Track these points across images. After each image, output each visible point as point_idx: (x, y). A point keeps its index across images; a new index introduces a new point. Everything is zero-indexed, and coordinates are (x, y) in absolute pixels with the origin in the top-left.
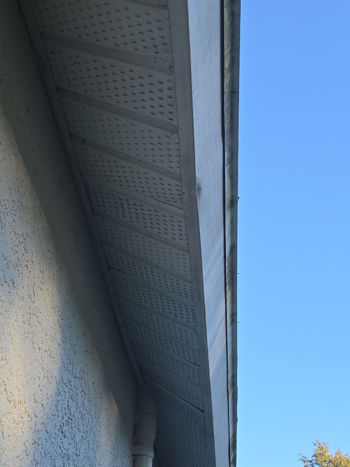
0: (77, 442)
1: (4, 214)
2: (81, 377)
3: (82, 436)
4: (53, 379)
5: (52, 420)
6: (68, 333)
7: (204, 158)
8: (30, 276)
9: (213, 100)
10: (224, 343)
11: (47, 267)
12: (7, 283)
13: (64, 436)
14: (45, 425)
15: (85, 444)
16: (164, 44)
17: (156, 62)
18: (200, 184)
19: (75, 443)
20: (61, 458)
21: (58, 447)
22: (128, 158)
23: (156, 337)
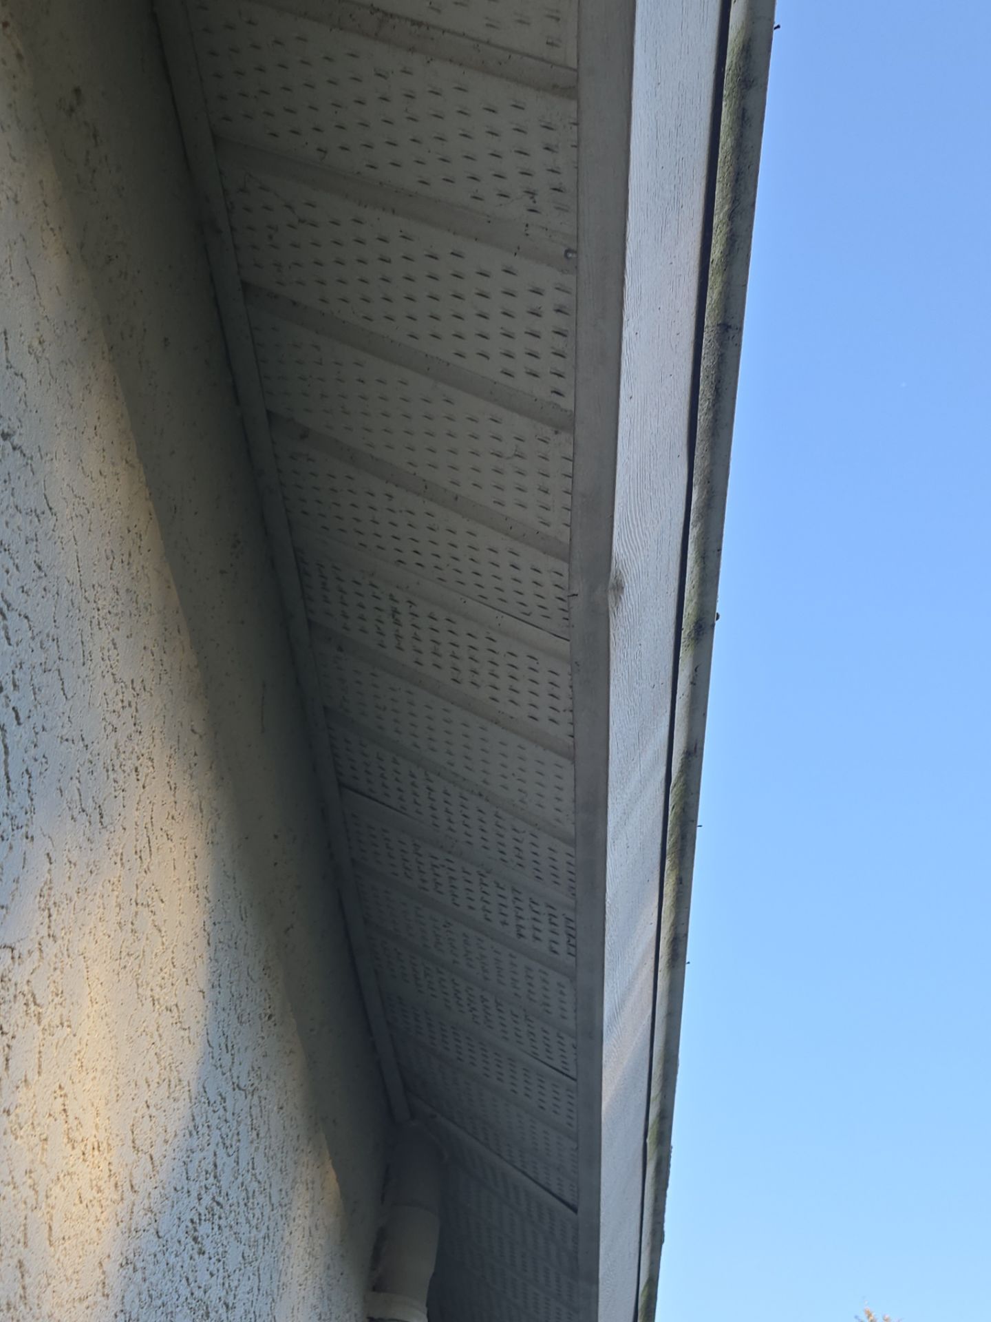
0: (231, 1269)
1: (91, 625)
2: (251, 1089)
3: (243, 1253)
4: (183, 1087)
5: (173, 1202)
6: (227, 962)
7: (636, 502)
8: (142, 798)
9: (674, 346)
10: (646, 1019)
11: (187, 776)
12: (87, 815)
13: (200, 1249)
14: (155, 1215)
15: (249, 1279)
16: (555, 189)
17: (527, 235)
18: (620, 572)
19: (224, 1272)
20: (189, 1311)
21: (184, 1281)
22: (426, 487)
23: (457, 988)
